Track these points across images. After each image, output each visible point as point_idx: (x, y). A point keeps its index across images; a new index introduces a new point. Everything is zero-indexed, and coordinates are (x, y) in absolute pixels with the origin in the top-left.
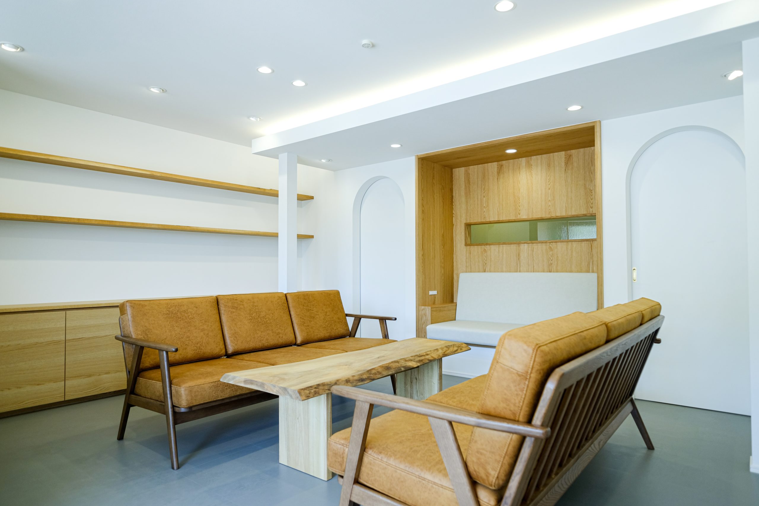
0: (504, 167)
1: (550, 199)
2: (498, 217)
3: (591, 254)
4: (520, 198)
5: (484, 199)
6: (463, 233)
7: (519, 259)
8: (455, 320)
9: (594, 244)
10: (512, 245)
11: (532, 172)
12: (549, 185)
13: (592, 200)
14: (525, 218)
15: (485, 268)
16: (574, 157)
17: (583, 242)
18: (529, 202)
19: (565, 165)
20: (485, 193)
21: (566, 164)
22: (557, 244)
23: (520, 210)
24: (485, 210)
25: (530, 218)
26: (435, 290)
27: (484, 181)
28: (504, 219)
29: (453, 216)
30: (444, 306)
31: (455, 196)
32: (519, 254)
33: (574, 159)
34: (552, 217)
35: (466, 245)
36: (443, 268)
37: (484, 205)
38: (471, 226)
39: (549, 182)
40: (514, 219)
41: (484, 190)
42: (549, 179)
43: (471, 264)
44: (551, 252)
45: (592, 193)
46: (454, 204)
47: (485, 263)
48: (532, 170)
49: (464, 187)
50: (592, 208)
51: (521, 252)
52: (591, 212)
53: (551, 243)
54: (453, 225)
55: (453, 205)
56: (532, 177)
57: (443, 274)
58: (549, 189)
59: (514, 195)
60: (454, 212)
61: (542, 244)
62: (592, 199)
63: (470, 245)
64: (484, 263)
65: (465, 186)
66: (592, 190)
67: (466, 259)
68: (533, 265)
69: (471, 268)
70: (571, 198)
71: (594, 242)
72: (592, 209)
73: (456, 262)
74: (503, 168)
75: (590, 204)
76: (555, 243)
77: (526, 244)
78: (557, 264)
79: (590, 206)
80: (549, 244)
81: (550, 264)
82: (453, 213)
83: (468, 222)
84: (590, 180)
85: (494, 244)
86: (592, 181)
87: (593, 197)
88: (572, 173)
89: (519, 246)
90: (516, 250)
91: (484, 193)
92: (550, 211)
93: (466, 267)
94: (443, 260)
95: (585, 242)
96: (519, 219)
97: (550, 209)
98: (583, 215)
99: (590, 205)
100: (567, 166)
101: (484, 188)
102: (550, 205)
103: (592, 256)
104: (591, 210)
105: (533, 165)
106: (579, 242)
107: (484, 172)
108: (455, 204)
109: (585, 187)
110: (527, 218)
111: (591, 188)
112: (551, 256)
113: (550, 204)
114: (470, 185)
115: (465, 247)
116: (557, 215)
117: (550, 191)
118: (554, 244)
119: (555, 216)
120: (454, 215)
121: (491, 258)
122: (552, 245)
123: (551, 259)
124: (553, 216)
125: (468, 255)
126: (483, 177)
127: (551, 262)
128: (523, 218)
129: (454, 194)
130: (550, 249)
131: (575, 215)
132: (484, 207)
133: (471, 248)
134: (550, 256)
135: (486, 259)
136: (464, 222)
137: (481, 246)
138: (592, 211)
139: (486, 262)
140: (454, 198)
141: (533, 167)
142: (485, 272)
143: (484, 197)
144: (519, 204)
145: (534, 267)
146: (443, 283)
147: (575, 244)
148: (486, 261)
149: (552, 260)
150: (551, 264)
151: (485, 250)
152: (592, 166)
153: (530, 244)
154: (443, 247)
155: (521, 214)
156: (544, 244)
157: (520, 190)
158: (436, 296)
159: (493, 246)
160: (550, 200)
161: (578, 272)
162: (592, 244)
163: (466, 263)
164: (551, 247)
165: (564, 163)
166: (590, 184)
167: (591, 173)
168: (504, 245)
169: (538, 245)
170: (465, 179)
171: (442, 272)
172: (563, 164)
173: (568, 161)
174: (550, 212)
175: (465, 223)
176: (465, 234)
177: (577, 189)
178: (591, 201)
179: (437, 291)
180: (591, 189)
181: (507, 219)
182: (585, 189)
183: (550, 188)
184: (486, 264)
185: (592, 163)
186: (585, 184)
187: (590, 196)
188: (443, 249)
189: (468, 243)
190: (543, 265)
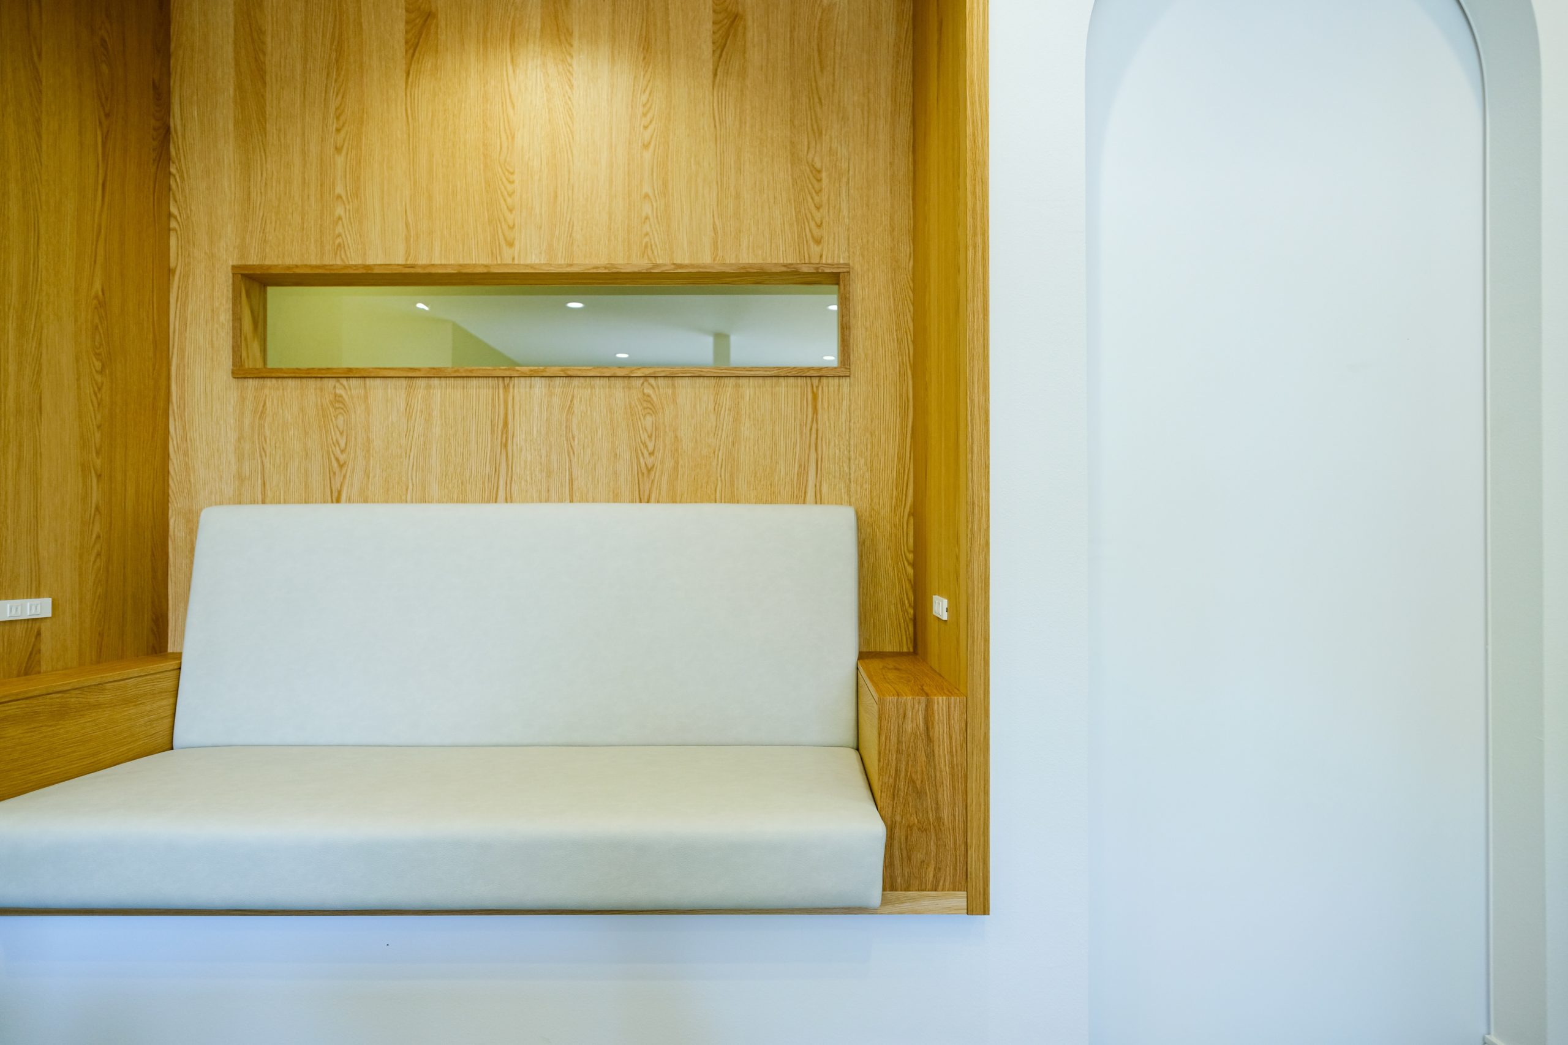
0: (442, 23)
1: (647, 189)
2: (408, 253)
3: (811, 429)
4: (512, 173)
5: (340, 160)
6: (225, 317)
7: (505, 445)
8: (172, 748)
9: (825, 389)
10: (474, 382)
11: (571, 65)
12: (646, 127)
13: (821, 210)
14: (537, 262)
15: (336, 485)
16: (749, 23)
17: (781, 380)
18: (556, 197)
19: (714, 51)
20: (343, 133)
21: (721, 47)
22: (673, 385)
23: (512, 228)
24: (340, 211)
25: (560, 266)
26: (38, 595)
27: (338, 75)
28: (437, 262)
29: (169, 230)
30: (96, 679)
31: (179, 127)
32: (506, 424)
33: (749, 35)
34: (658, 266)
35: (240, 372)
36: (99, 476)
37: (339, 190)
38: (271, 291)
39: (645, 115)
40: (486, 266)
41: (338, 118)
42: (644, 106)
43: (267, 465)
44: (649, 419)
45: (819, 180)
46: (173, 170)
47: (337, 460)
48: (572, 57)
49: (231, 91)
50: (818, 242)
51: (517, 415)
52: (815, 260)
53: (652, 381)
54: (170, 272)
55: (170, 173)
56: (571, 87)
57: (97, 509)
58: (646, 146)
59: (485, 156)
60: (173, 210)
61: (612, 380)
62: (818, 208)
63: (264, 374)
64: (335, 464)
65: (239, 87)
66: (819, 172)
67: (240, 439)
68: (571, 474)
69: (264, 484)
70: (738, 196)
71: (824, 380)
72: (820, 247)
73: (186, 454)
74: (437, 26)
75: (812, 224)
76: (669, 381)
77: (537, 381)
78: (676, 468)
79: (813, 237)
80: (640, 381)
81: (645, 471)
82: (170, 215)
83: (253, 260)
84: (815, 127)
85: (386, 373)
86: (821, 134)
87: (825, 199)
88: (742, 91)
89: (506, 388)
90: (493, 406)
91: (338, 130)
92: (647, 239)
93: (240, 478)
94: (98, 435)
95: (791, 381)
96: (506, 265)
97: (647, 234)
98: (784, 269)
99: (810, 231)
100: (720, 56)
101: (337, 109)
102: (647, 218)
103: (817, 439)
104: (815, 249)
105: (576, 34)
106: (768, 381)
107: (341, 34)
108: (180, 171)
109: (793, 155)
110: (543, 262)
111: (817, 159)
112: (650, 437)
113: (647, 209)
114: (264, 83)
115: (234, 382)
116: (678, 261)
117: (647, 155)
118: (661, 381)
119: (667, 261)
120: (173, 224)
121: (368, 437)
122: (652, 386)
123: (651, 447)
124: (660, 261)
125: (247, 421)
126: (334, 55)
127: (650, 461)
128: (528, 262)
129: (178, 122)
130: (645, 405)
131: (751, 266)
132: (339, 197)
133: (267, 391)
134: (644, 436)
135: (343, 445)
136: (231, 263)
137: (319, 382)
138: (821, 256)
139: (342, 458)
140: (177, 137)
141: (576, 43)
142: (338, 501)
143: (338, 150)
144: (509, 200)
145: (575, 484)
146: (99, 554)
147: (748, 388)
148: (342, 451)
149: (651, 454)
150: (649, 471)
151: (338, 399)
152: (822, 70)
153: (558, 381)
154: (98, 365)
155: (517, 243)
156: (619, 383)
157: (513, 137)
158: (44, 627)
159: (378, 382)
160: (647, 196)
161: (759, 501)
162: (817, 387)
163: (240, 459)
164: (649, 396)
165: (710, 44)
166: (813, 144)
167: (817, 100)
168: (436, 381)
169: (592, 387)
170: (237, 52)
171: (95, 497)
172: (707, 49)
173: (727, 36)
174: (646, 247)
175: (234, 267)
176: (237, 318)
177: (761, 161)
178: (818, 216)
179: (50, 600)
180: (818, 165)
181: (452, 262)
182: (792, 165)
183: (649, 143)
184: (341, 466)
185: (821, 62)
186: (792, 143)
187: (814, 194)
188: (99, 378)
189: (249, 364)
190: (615, 473)
